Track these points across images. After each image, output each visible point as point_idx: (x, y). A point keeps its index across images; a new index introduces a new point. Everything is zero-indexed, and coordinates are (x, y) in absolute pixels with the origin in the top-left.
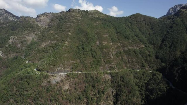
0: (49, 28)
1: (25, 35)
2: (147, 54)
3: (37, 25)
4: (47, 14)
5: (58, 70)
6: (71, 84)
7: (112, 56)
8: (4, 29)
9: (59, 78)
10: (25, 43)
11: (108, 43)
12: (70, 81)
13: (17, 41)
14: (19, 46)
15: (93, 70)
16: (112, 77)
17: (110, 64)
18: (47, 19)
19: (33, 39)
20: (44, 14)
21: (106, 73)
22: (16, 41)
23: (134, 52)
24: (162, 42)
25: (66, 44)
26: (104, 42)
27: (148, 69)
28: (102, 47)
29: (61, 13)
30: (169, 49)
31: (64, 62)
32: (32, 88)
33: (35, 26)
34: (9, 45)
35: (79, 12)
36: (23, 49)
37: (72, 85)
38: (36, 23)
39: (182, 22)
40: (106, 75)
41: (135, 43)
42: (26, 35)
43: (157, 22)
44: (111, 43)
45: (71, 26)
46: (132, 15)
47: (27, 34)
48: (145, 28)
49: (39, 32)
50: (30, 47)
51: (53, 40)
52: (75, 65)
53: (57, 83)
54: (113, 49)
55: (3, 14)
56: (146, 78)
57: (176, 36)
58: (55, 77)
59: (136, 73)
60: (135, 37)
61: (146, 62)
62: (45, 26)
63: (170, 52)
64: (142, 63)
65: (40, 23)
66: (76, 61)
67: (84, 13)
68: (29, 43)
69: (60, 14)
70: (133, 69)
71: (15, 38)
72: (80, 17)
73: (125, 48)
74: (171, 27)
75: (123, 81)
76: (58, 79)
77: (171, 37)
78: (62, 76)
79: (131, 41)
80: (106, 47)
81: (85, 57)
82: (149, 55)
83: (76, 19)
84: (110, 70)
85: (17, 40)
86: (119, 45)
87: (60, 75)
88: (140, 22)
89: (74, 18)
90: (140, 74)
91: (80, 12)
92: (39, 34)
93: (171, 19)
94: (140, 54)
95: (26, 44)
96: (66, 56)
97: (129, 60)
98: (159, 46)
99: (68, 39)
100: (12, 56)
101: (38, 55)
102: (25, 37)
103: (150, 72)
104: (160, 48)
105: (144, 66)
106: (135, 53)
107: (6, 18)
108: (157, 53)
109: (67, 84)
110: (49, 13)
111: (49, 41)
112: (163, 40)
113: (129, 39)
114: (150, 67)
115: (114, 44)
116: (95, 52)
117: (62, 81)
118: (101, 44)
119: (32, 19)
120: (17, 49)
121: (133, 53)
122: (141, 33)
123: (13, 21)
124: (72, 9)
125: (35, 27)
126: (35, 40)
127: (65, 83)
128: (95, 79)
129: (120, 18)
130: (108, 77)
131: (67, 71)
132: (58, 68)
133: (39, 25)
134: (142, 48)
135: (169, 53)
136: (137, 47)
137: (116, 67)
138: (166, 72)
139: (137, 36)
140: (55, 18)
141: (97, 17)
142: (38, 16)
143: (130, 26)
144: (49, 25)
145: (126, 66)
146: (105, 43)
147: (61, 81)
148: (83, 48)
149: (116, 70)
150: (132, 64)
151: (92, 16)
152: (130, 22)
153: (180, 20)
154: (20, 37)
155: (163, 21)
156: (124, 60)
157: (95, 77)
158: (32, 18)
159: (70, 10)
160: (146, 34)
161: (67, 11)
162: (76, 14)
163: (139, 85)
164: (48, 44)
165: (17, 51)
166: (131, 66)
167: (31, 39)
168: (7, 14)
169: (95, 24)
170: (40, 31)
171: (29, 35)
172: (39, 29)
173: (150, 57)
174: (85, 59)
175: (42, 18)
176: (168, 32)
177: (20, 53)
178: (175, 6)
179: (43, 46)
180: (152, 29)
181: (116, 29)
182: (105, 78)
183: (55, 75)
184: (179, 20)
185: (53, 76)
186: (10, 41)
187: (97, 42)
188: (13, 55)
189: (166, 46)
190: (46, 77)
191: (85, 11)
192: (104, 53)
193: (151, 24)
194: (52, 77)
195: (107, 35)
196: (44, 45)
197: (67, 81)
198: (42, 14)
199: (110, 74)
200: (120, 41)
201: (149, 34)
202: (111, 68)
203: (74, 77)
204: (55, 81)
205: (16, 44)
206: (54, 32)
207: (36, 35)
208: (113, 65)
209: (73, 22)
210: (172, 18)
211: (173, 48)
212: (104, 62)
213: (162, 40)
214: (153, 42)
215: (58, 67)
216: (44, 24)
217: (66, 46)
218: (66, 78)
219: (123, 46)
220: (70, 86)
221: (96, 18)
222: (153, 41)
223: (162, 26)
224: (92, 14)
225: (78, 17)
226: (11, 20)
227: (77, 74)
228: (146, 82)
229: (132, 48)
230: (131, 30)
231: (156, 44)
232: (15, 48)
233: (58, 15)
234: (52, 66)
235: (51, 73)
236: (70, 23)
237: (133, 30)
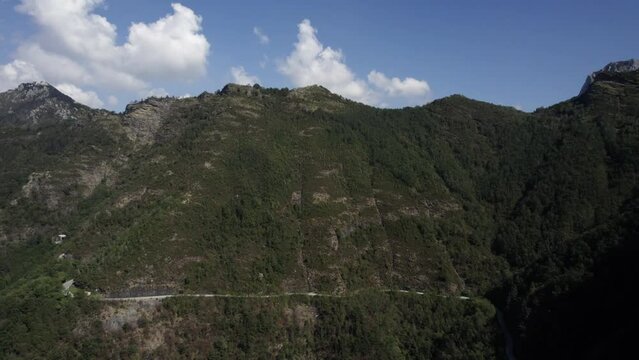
0: (156, 145)
1: (79, 167)
2: (463, 236)
3: (124, 137)
4: (157, 103)
5: (136, 285)
6: (172, 335)
7: (334, 241)
8: (24, 148)
9: (134, 311)
10: (75, 193)
11: (334, 196)
12: (169, 323)
13: (51, 187)
14: (53, 202)
15: (255, 290)
16: (322, 315)
17: (322, 268)
18: (155, 116)
19: (103, 181)
20: (147, 101)
21: (303, 300)
22: (46, 187)
23: (419, 227)
24: (525, 194)
25: (187, 199)
26: (316, 196)
27: (459, 287)
28: (306, 211)
29: (201, 97)
30: (538, 218)
31: (162, 260)
32: (35, 345)
33: (117, 139)
34: (22, 201)
35: (256, 94)
36: (64, 213)
37: (174, 336)
38: (120, 131)
39: (595, 124)
40: (299, 307)
42: (84, 169)
43: (517, 124)
44: (343, 196)
45: (220, 139)
46: (435, 102)
47: (86, 166)
48: (473, 145)
49: (126, 160)
50: (85, 207)
51: (158, 185)
52: (197, 271)
53: (126, 327)
54: (345, 218)
55: (43, 101)
56: (443, 320)
57: (570, 174)
58: (122, 307)
59: (412, 302)
60: (436, 176)
61: (455, 264)
62: (147, 140)
63: (542, 230)
64: (440, 269)
65: (133, 131)
66: (207, 257)
67: (274, 99)
68: (86, 194)
69: (196, 102)
70: (407, 289)
71: (44, 177)
72: (254, 111)
73: (390, 216)
74: (559, 143)
75: (353, 331)
76: (129, 314)
77: (553, 178)
78: (148, 306)
79: (414, 190)
80: (322, 211)
81: (238, 245)
82: (472, 241)
83: (242, 119)
84: (320, 289)
85: (52, 183)
86: (372, 202)
87: (140, 302)
88: (462, 124)
89: (235, 114)
90: (424, 306)
91: (261, 96)
92: (125, 167)
93: (564, 113)
94: (439, 236)
95: (79, 196)
96: (174, 239)
97: (394, 257)
98: (512, 206)
99: (197, 185)
100: (25, 236)
101: (99, 233)
102: (80, 176)
103: (463, 300)
104: (515, 214)
105: (443, 280)
106: (422, 233)
107: (51, 112)
108: (500, 232)
109: (158, 333)
110: (161, 99)
111: (145, 190)
112: (529, 186)
113: (408, 184)
114: (468, 282)
115: (354, 202)
116: (279, 226)
117: (142, 323)
118: (306, 198)
119: (111, 117)
120: (47, 212)
121: (416, 230)
122: (458, 164)
123: (69, 120)
124: (232, 85)
125: (115, 142)
126: (109, 183)
127: (151, 329)
128: (255, 321)
129: (396, 111)
130: (306, 314)
131: (169, 290)
132: (138, 280)
133: (132, 138)
134: (451, 213)
135: (538, 233)
136: (435, 209)
137: (339, 281)
138: (509, 300)
139: (440, 173)
140: (179, 114)
141: (314, 109)
142: (130, 109)
143: (423, 138)
144: (157, 136)
145: (383, 277)
146: (320, 197)
147: (139, 321)
148: (240, 214)
149: (340, 291)
150: (405, 270)
151: (298, 108)
152: (427, 127)
153: (590, 118)
154: (60, 176)
155: (539, 121)
156: (378, 255)
157: (258, 311)
158: (113, 113)
159: (226, 87)
160: (476, 164)
161: (218, 92)
162: (242, 102)
163: (412, 347)
164: (139, 198)
165: (45, 218)
166: (400, 277)
167: (98, 179)
168: (55, 99)
169: (302, 133)
170: (129, 156)
171: (93, 165)
172: (127, 148)
173: (473, 247)
174: (238, 252)
175: (139, 114)
176: (545, 158)
177: (53, 227)
178: (607, 67)
179: (122, 206)
180: (500, 147)
181: (373, 151)
182: (294, 316)
183: (122, 302)
184: (586, 119)
185: (114, 304)
186: (27, 189)
187: (295, 194)
188: (28, 232)
189: (532, 211)
190: (93, 307)
191: (276, 89)
192: (310, 232)
193: (497, 132)
194: (112, 309)
195: (334, 170)
196: (125, 201)
197: (160, 324)
198: (142, 102)
199: (316, 303)
200: (378, 191)
201: (487, 167)
202: (323, 283)
203: (185, 312)
204: (119, 323)
205: (46, 197)
206: (164, 160)
207: (116, 167)
208: (331, 271)
209: (230, 129)
210: (567, 110)
211: (553, 215)
212: (306, 261)
213: (524, 186)
214: (492, 195)
215: (140, 276)
216: (144, 133)
217: (184, 208)
218: (157, 313)
219: (384, 209)
220: (168, 339)
221: (309, 112)
222: (492, 191)
223: (532, 139)
224: (297, 100)
225: (251, 110)
226: (65, 117)
227: (198, 300)
228: (440, 334)
229: (415, 213)
230: (425, 152)
231: (502, 201)
232: (38, 209)
233: (191, 104)
234: (118, 272)
235: (113, 295)
236: (217, 131)
237: (431, 153)
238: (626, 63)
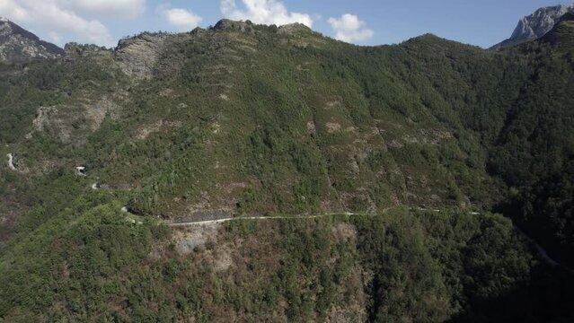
0: (155, 80)
1: (83, 101)
2: (461, 160)
3: (119, 71)
4: (151, 38)
5: (197, 210)
6: (238, 254)
7: (355, 166)
8: (14, 84)
9: (199, 235)
10: (83, 127)
11: (344, 126)
12: (233, 244)
13: (60, 121)
14: (65, 136)
15: (301, 211)
16: (361, 232)
17: (351, 189)
18: (150, 51)
19: (108, 115)
20: (140, 36)
21: (343, 219)
22: (55, 120)
23: (423, 153)
24: (507, 123)
25: (217, 129)
26: (329, 125)
27: (467, 203)
28: (323, 139)
29: (194, 32)
30: (528, 144)
31: (213, 187)
32: (119, 268)
33: (112, 74)
34: (37, 135)
35: (249, 30)
36: (78, 145)
37: (240, 256)
38: (114, 66)
39: (566, 60)
40: (340, 225)
41: (423, 127)
42: (87, 103)
43: (487, 60)
44: (350, 126)
45: (227, 73)
46: (410, 40)
47: (89, 101)
48: (451, 80)
49: (127, 94)
50: (98, 140)
51: (174, 116)
52: (246, 196)
53: (196, 250)
54: (358, 145)
55: (7, 38)
56: (463, 232)
57: (551, 104)
58: (189, 231)
59: (433, 218)
60: (425, 109)
61: (459, 184)
62: (144, 74)
63: (533, 154)
64: (449, 189)
65: (128, 65)
66: (250, 182)
67: (265, 35)
68: (95, 128)
69: (189, 37)
70: (423, 207)
71: (52, 111)
72: (251, 46)
73: (394, 143)
74: (534, 77)
75: (395, 244)
76: (196, 238)
77: (535, 108)
78: (210, 229)
79: (410, 120)
80: (336, 139)
81: (274, 171)
82: (470, 165)
83: (243, 53)
84: (353, 209)
85: (60, 117)
86: (376, 131)
87: (204, 226)
88: (437, 61)
89: (234, 49)
90: (445, 222)
91: (253, 31)
92: (127, 100)
93: (531, 50)
94: (441, 159)
95: (89, 130)
96: (217, 167)
97: (407, 180)
98: (497, 134)
99: (221, 116)
100: (45, 169)
101: (128, 163)
102: (84, 110)
103: (474, 216)
104: (502, 140)
105: (454, 198)
106: (426, 158)
107: (18, 49)
108: (491, 156)
109: (225, 254)
110: (155, 35)
111: (161, 122)
112: (511, 117)
113: (404, 114)
114: (472, 200)
115: (361, 131)
116: (304, 153)
117: (209, 246)
118: (320, 128)
119: (103, 52)
120: (61, 145)
121: (420, 155)
122: (440, 97)
123: (38, 57)
124: (226, 21)
125: (112, 77)
126: (114, 117)
127: (218, 250)
128: (310, 237)
129: (375, 48)
130: (348, 231)
131: (224, 214)
132: (197, 206)
133: (128, 73)
134: (446, 140)
135: (529, 156)
136: (432, 137)
137: (369, 201)
138: (526, 213)
139: (428, 106)
140: (175, 50)
141: (305, 45)
142: (122, 44)
143: (405, 73)
144: (155, 71)
145: (400, 197)
146: (333, 127)
147: (206, 244)
148: (268, 143)
149: (372, 211)
150: (418, 190)
151: (289, 43)
152: (405, 63)
153: (560, 54)
154: (68, 110)
155: (507, 59)
156: (392, 178)
157: (309, 231)
158: (103, 48)
159: (220, 23)
160: (456, 98)
161: (211, 28)
162: (239, 37)
163: (441, 255)
164: (158, 130)
165: (61, 151)
166: (415, 197)
167: (103, 114)
168: (19, 36)
169: (299, 67)
170: (129, 90)
171: (94, 100)
172: (126, 83)
173: (471, 169)
174: (276, 177)
175: (130, 50)
176: (522, 91)
177: (70, 160)
178: (537, 12)
179: (143, 137)
180: (475, 82)
181: (365, 84)
182: (338, 233)
183: (187, 226)
184: (556, 56)
185: (181, 228)
186: (39, 122)
187: (309, 124)
188: (47, 165)
189: (520, 137)
190: (161, 233)
191: (265, 26)
192: (333, 159)
193: (469, 68)
194: (180, 234)
195: (336, 102)
196: (144, 133)
197: (224, 246)
198: (135, 37)
199: (355, 221)
200: (379, 121)
201: (466, 100)
202: (354, 204)
203: (244, 233)
204: (190, 246)
205: (58, 131)
206: (172, 93)
207: (116, 101)
208: (361, 193)
209: (232, 62)
210: (534, 48)
211: (541, 140)
212: (334, 185)
213: (505, 115)
214: (477, 124)
215: (197, 202)
216: (139, 68)
217: (217, 138)
218: (221, 236)
219: (388, 137)
220: (235, 259)
221: (302, 48)
222: (477, 121)
223: (504, 74)
224: (288, 37)
225: (247, 44)
226: (33, 55)
227: (256, 221)
228: (464, 244)
229: (415, 140)
230: (409, 87)
231: (487, 129)
232: (53, 142)
233: (184, 39)
234: (176, 199)
235: (177, 220)
236: (221, 65)
237: (415, 87)
238: (554, 8)
